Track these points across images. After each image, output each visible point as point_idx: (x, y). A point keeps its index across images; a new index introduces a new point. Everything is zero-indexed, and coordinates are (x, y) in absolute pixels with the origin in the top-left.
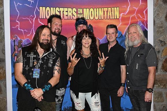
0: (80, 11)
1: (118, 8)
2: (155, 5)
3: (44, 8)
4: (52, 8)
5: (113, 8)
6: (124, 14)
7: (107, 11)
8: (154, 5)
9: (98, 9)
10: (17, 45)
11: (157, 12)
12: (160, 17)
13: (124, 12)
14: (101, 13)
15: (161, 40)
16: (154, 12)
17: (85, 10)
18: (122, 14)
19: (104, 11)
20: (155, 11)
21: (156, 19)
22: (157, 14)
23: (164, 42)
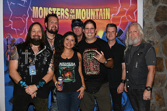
0: (73, 11)
1: (109, 9)
2: (145, 6)
3: (37, 8)
4: (45, 8)
5: (104, 9)
6: (115, 15)
7: (99, 12)
8: (143, 7)
9: (89, 10)
10: (10, 43)
11: (147, 14)
12: (150, 18)
13: (115, 13)
14: (93, 14)
15: (150, 40)
16: (144, 14)
17: (77, 10)
18: (113, 15)
19: (96, 12)
20: (144, 12)
21: (145, 20)
22: (147, 16)
23: (154, 42)
